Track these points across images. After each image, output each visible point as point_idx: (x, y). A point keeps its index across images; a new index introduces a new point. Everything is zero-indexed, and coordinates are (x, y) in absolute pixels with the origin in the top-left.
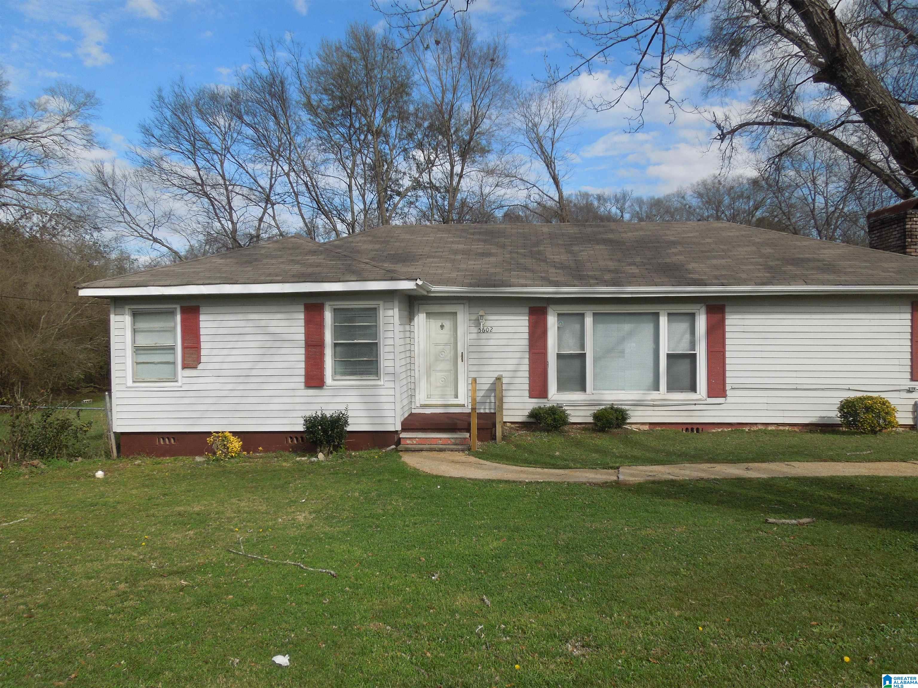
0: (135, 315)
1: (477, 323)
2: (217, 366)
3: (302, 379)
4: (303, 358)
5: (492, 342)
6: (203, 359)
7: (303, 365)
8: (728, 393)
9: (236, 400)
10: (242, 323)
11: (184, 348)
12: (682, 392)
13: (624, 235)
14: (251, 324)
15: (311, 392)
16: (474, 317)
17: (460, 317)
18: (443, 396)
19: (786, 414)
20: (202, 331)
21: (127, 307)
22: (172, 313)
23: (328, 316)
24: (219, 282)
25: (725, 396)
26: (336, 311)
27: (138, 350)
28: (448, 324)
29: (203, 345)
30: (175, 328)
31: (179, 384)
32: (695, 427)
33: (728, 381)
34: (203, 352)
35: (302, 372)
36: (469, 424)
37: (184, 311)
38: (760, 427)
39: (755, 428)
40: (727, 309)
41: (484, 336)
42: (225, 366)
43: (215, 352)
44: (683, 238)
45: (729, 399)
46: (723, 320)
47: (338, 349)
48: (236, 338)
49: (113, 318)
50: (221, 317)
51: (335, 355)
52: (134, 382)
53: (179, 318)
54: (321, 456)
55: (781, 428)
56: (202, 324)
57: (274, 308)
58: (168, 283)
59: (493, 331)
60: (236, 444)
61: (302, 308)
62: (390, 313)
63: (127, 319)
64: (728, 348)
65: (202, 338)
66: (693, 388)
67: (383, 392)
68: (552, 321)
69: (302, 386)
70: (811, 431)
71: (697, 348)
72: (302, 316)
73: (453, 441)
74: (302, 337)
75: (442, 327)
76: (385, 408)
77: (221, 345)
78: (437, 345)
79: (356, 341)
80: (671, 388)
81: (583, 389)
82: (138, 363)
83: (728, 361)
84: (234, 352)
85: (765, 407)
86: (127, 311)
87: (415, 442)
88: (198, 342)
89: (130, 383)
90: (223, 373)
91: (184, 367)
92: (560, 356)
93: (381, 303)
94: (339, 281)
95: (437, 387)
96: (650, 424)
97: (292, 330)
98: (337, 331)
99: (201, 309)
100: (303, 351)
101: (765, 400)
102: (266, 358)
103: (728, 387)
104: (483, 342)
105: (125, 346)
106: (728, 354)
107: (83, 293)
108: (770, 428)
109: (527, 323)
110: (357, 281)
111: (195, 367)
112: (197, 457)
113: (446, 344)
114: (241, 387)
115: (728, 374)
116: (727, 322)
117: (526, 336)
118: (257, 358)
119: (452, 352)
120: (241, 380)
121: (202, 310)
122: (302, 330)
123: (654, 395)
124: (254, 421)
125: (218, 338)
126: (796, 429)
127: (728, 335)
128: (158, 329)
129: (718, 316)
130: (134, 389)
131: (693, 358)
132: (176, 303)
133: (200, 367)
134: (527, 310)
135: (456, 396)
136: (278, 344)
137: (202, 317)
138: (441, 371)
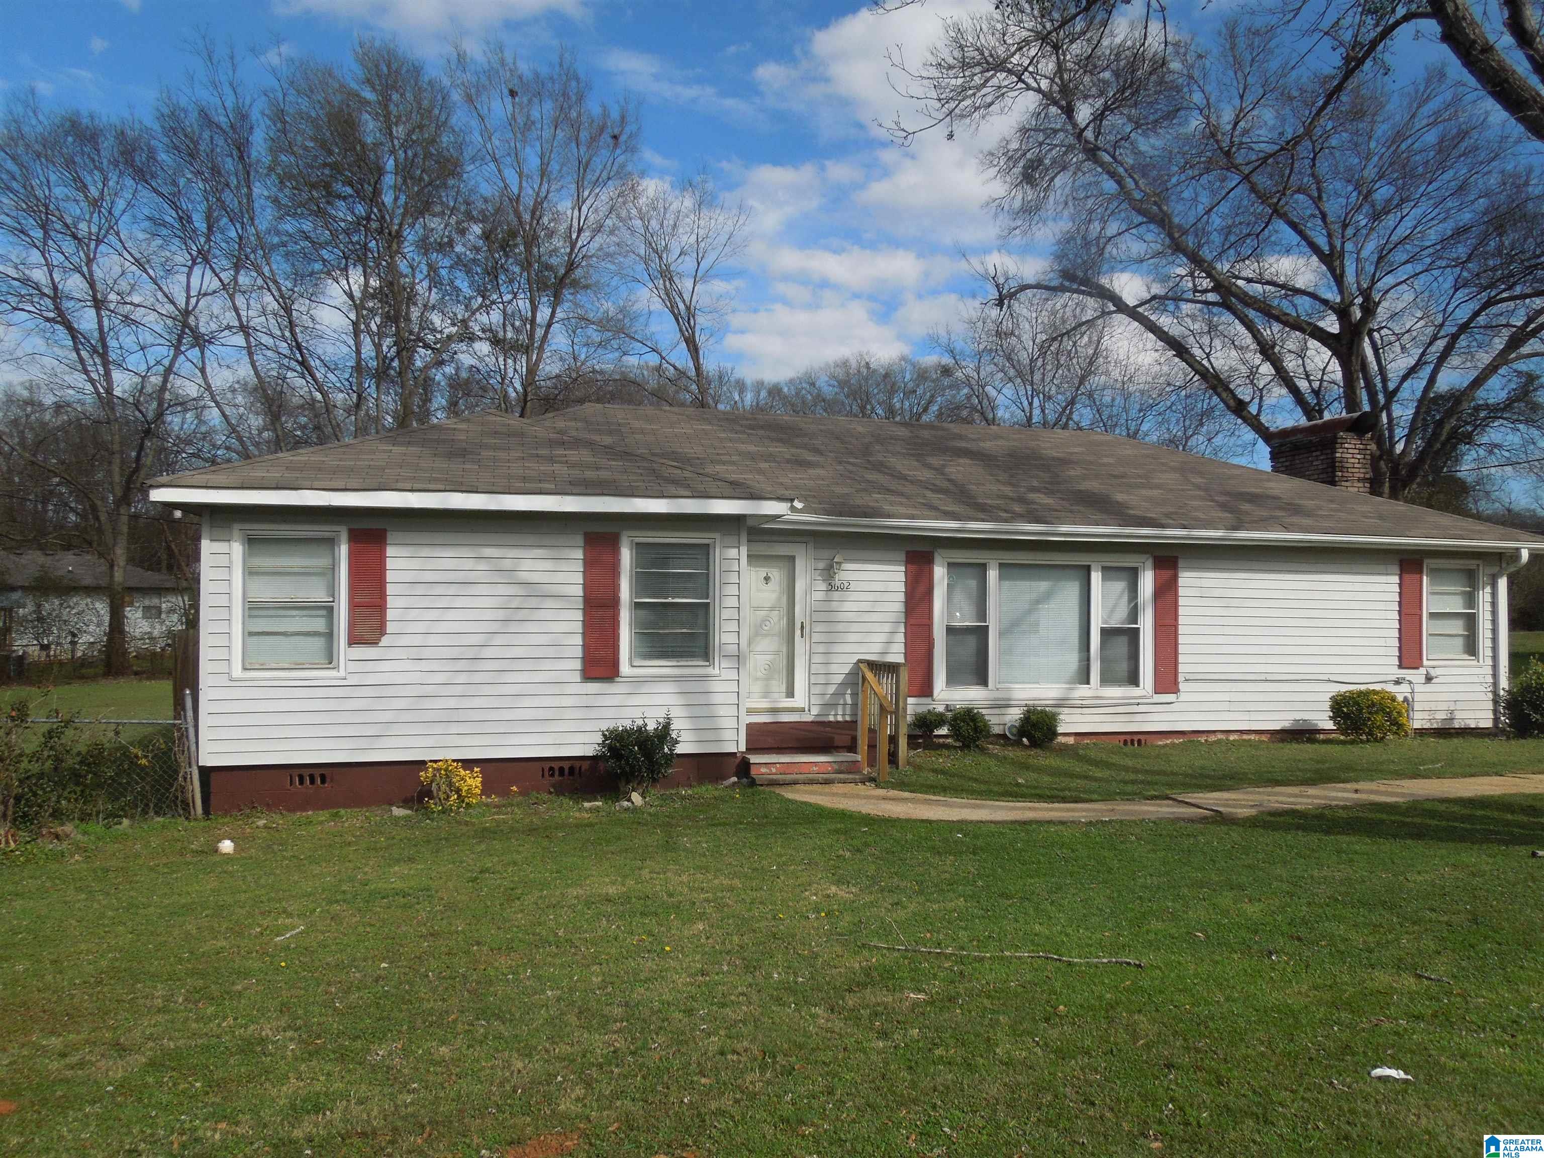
0: (252, 542)
1: (829, 573)
2: (417, 640)
3: (578, 665)
4: (578, 627)
5: (847, 606)
6: (390, 627)
7: (578, 640)
8: (1182, 686)
9: (452, 703)
10: (469, 564)
11: (353, 606)
12: (1120, 686)
13: (982, 444)
14: (483, 566)
15: (593, 687)
16: (821, 565)
17: (800, 565)
18: (766, 694)
19: (1254, 716)
20: (390, 576)
21: (236, 527)
22: (331, 542)
23: (626, 556)
24: (442, 487)
25: (1176, 691)
26: (640, 548)
27: (253, 609)
28: (777, 574)
29: (391, 602)
30: (333, 568)
31: (342, 673)
32: (1136, 738)
33: (1181, 668)
34: (390, 614)
35: (579, 652)
36: (854, 739)
37: (355, 537)
38: (1220, 736)
39: (1212, 738)
40: (1181, 563)
41: (836, 595)
42: (432, 640)
43: (413, 614)
44: (1072, 453)
45: (1183, 697)
46: (1175, 578)
47: (642, 613)
48: (452, 590)
49: (206, 546)
50: (426, 551)
51: (636, 623)
52: (245, 669)
53: (344, 550)
54: (636, 797)
55: (1245, 737)
56: (390, 564)
57: (531, 539)
58: (341, 485)
59: (852, 588)
60: (473, 782)
61: (580, 540)
62: (733, 553)
63: (237, 549)
64: (1181, 620)
65: (390, 589)
66: (1133, 679)
67: (716, 686)
68: (940, 572)
69: (577, 677)
70: (1282, 741)
71: (1140, 619)
72: (579, 554)
73: (836, 766)
74: (579, 591)
75: (767, 579)
76: (722, 713)
77: (426, 602)
78: (757, 609)
79: (670, 600)
80: (1107, 679)
81: (983, 681)
82: (251, 634)
83: (1181, 640)
84: (451, 615)
85: (1225, 707)
86: (236, 533)
87: (774, 770)
88: (383, 595)
89: (237, 671)
90: (427, 653)
91: (353, 641)
92: (951, 631)
93: (717, 535)
94: (663, 497)
95: (757, 679)
96: (1077, 734)
97: (559, 578)
98: (642, 582)
99: (389, 535)
100: (579, 615)
101: (1226, 697)
102: (513, 627)
103: (1181, 678)
104: (834, 605)
105: (230, 600)
106: (1181, 630)
107: (158, 495)
108: (1232, 738)
109: (902, 577)
110: (693, 497)
111: (374, 643)
112: (394, 808)
113: (772, 609)
114: (462, 678)
115: (1181, 659)
116: (1181, 582)
117: (901, 597)
118: (495, 627)
119: (785, 621)
120: (460, 665)
121: (391, 537)
122: (579, 578)
123: (1083, 691)
124: (487, 740)
125: (420, 590)
126: (1264, 738)
127: (1181, 601)
128: (296, 570)
129: (1167, 574)
130: (248, 683)
131: (1133, 635)
132: (339, 523)
133: (385, 641)
134: (903, 557)
135: (790, 694)
136: (533, 602)
137: (390, 551)
138: (763, 653)
